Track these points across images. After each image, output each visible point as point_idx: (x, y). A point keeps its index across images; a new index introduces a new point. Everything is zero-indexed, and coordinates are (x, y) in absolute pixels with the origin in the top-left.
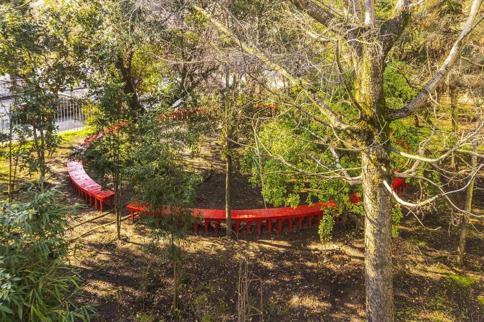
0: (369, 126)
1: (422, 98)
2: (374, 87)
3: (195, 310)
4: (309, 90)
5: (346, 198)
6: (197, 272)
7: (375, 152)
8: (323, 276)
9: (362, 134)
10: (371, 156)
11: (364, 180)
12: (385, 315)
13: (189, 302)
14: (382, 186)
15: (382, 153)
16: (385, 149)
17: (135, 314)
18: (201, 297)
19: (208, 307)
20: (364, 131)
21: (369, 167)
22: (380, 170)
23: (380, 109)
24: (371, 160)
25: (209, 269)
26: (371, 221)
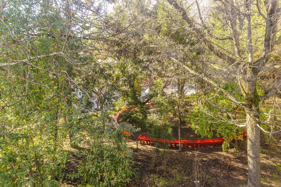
0: (250, 102)
1: (274, 91)
2: (252, 87)
3: (173, 175)
4: (223, 89)
5: (234, 134)
6: (171, 162)
7: (253, 113)
8: (223, 165)
9: (247, 106)
10: (251, 114)
11: (248, 124)
12: (257, 177)
13: (170, 172)
14: (256, 126)
15: (256, 113)
16: (258, 112)
17: (151, 175)
18: (174, 170)
19: (178, 174)
20: (248, 104)
21: (250, 119)
22: (255, 120)
23: (255, 95)
24: (251, 116)
25: (175, 161)
26: (250, 140)
